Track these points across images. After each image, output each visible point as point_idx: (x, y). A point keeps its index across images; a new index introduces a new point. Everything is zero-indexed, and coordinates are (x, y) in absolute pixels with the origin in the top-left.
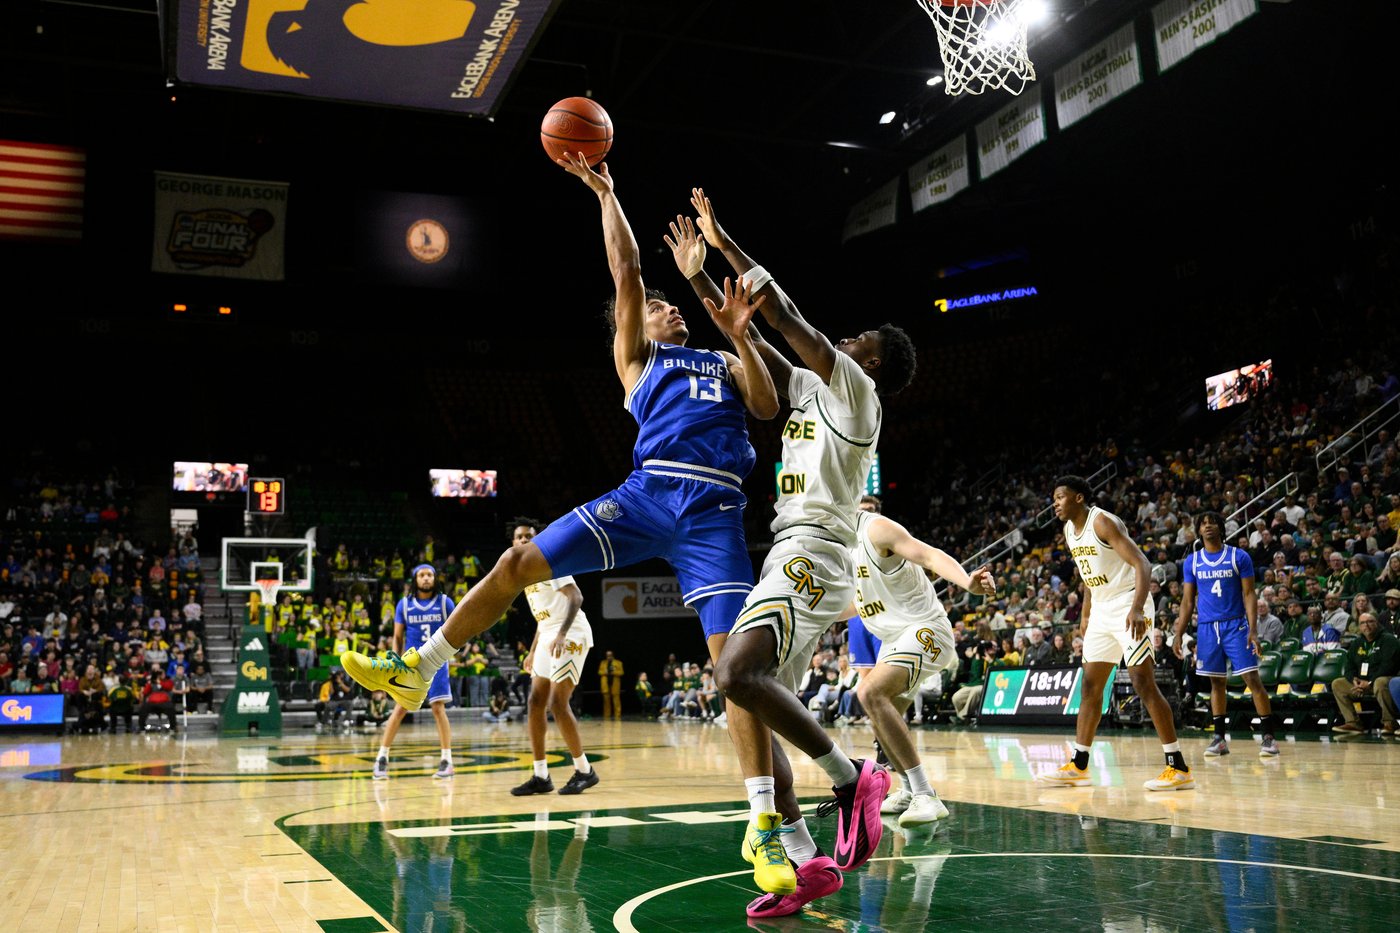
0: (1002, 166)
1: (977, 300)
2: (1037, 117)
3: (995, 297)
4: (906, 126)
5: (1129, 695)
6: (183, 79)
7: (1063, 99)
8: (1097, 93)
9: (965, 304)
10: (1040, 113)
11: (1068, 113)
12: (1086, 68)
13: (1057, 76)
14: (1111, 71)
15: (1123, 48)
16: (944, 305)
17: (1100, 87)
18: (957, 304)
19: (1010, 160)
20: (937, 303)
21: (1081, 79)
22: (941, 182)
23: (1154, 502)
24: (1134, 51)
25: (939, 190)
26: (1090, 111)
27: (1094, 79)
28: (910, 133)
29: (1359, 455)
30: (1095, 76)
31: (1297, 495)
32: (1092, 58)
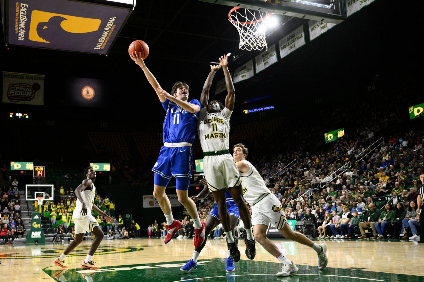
0: (263, 69)
1: (256, 110)
2: (274, 54)
3: (262, 109)
4: (234, 57)
5: (300, 228)
6: (11, 43)
7: (282, 49)
8: (292, 47)
9: (253, 111)
10: (275, 53)
11: (284, 53)
12: (289, 39)
13: (280, 42)
14: (296, 40)
15: (300, 34)
16: (246, 112)
17: (293, 45)
18: (250, 111)
19: (266, 68)
20: (244, 111)
21: (287, 43)
22: (244, 74)
23: (308, 171)
24: (303, 34)
25: (243, 76)
26: (290, 53)
27: (291, 43)
28: (236, 59)
29: (370, 156)
30: (292, 42)
31: (351, 168)
32: (290, 36)
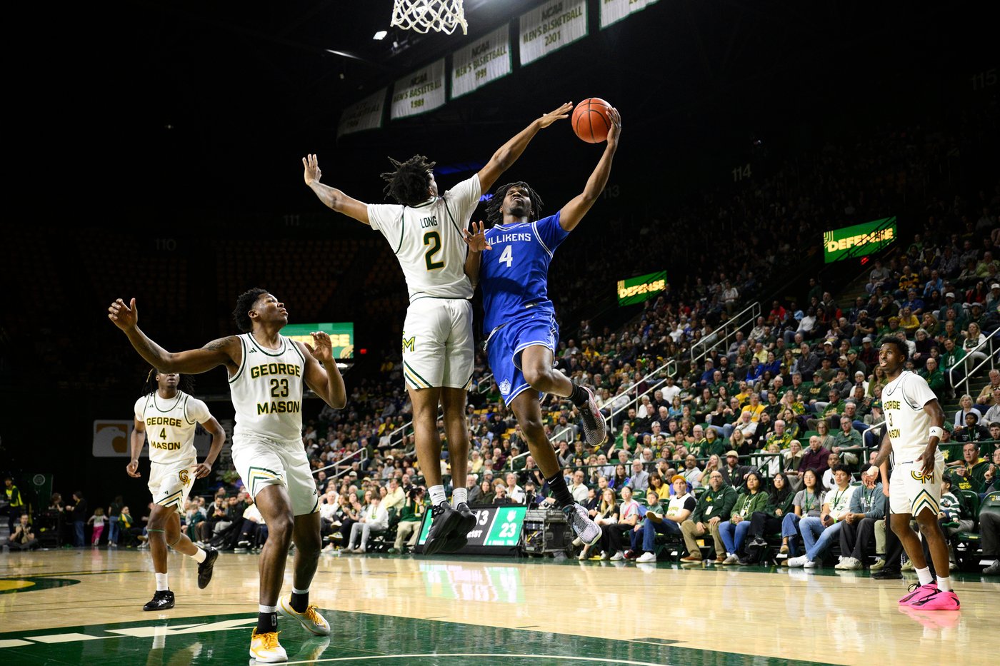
0: (471, 89)
2: (505, 52)
4: (395, 44)
5: (535, 530)
7: (526, 40)
8: (552, 39)
10: (507, 49)
11: (530, 52)
12: (545, 16)
13: (522, 19)
14: (564, 22)
15: (575, 4)
17: (555, 34)
19: (478, 86)
21: (541, 25)
22: (420, 97)
24: (584, 7)
25: (419, 103)
26: (545, 53)
27: (551, 27)
28: (399, 52)
29: (723, 347)
30: (552, 24)
31: (676, 378)
32: (551, 9)
